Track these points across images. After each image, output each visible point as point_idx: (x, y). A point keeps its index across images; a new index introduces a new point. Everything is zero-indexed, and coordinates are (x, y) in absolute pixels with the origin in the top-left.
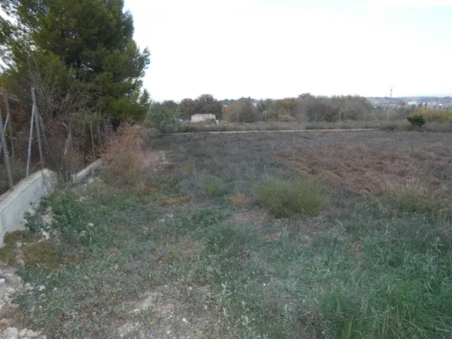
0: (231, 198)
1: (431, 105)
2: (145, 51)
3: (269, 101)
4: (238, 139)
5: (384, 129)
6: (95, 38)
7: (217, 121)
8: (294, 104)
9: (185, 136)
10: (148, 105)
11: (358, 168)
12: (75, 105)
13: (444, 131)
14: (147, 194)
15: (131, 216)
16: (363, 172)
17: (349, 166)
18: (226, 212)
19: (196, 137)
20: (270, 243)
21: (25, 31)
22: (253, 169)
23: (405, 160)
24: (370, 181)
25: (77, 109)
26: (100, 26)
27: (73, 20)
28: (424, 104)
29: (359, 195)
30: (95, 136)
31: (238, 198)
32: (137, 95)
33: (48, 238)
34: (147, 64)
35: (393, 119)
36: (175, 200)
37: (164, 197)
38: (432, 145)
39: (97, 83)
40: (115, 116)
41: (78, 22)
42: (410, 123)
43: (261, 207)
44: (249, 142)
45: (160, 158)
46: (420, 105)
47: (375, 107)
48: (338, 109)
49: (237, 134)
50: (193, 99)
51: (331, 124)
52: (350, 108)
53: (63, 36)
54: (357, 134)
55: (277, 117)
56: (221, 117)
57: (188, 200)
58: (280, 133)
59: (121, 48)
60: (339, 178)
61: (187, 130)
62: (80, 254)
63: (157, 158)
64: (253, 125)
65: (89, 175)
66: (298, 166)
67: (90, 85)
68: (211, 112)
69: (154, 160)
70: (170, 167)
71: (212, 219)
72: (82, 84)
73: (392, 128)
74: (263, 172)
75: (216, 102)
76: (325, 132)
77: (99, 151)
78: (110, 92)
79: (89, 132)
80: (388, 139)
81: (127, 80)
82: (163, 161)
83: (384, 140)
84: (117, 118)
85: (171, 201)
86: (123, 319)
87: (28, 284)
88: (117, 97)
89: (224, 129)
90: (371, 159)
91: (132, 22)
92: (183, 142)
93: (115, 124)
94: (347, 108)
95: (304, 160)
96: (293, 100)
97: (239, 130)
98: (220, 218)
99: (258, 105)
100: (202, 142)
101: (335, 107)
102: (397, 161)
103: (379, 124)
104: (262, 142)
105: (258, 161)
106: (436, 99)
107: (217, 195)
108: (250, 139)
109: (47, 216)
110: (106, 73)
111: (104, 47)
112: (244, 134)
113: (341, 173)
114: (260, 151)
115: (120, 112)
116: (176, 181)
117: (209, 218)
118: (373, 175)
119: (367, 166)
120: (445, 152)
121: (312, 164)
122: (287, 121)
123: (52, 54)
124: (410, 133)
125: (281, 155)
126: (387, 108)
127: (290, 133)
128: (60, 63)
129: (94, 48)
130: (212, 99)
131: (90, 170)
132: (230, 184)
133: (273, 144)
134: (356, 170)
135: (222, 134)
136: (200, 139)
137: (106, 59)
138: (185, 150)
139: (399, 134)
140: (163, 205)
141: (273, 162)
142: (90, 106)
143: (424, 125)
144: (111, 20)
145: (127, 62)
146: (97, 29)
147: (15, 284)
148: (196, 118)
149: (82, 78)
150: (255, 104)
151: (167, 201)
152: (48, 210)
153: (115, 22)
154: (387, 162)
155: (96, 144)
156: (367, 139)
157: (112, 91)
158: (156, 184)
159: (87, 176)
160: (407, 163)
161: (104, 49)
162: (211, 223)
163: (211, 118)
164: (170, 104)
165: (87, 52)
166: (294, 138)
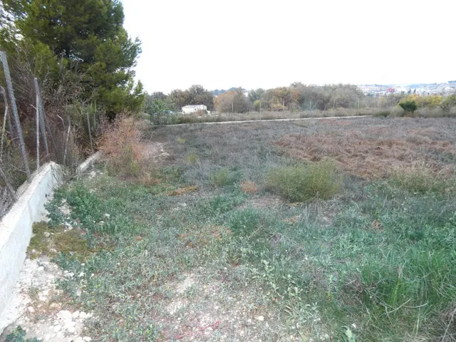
0: (241, 185)
1: (420, 91)
2: (137, 40)
3: (261, 91)
4: (235, 129)
5: (377, 115)
6: (85, 26)
7: (209, 112)
8: (286, 93)
9: (180, 127)
10: (142, 96)
11: (358, 154)
12: (67, 97)
13: (435, 116)
14: (154, 184)
15: (144, 206)
16: (364, 158)
17: (350, 152)
18: (239, 199)
19: (192, 128)
20: (292, 225)
21: (9, 19)
22: (256, 157)
23: (402, 145)
24: (372, 166)
25: (70, 101)
26: (91, 14)
27: (62, 6)
28: (413, 90)
29: (362, 179)
30: (92, 128)
31: (249, 185)
32: (131, 86)
33: (71, 228)
34: (139, 52)
35: (385, 106)
36: (183, 190)
37: (172, 187)
38: (427, 129)
39: (89, 73)
40: (109, 108)
41: (67, 9)
42: (402, 109)
43: (272, 193)
44: (246, 132)
45: (159, 150)
46: (409, 92)
47: (366, 94)
48: (330, 97)
49: (233, 124)
50: (183, 90)
51: (324, 112)
52: (341, 96)
53: (51, 24)
54: (352, 121)
55: (269, 107)
56: (212, 107)
57: (197, 190)
58: (276, 122)
59: (112, 37)
60: (341, 163)
61: (182, 121)
62: (107, 242)
63: (155, 150)
64: (246, 115)
65: (89, 168)
66: (300, 154)
67: (82, 76)
68: (201, 103)
69: (153, 151)
70: (171, 159)
71: (228, 206)
72: (75, 76)
73: (385, 115)
74: (266, 160)
75: (206, 93)
76: (320, 120)
77: (97, 143)
78: (103, 83)
79: (85, 124)
80: (383, 126)
81: (119, 70)
82: (162, 152)
83: (380, 126)
84: (112, 110)
85: (179, 190)
86: (167, 298)
87: (66, 271)
88: (110, 88)
89: (219, 120)
90: (369, 145)
91: (122, 8)
92: (179, 133)
93: (111, 116)
94: (339, 96)
95: (304, 148)
96: (285, 89)
97: (234, 120)
98: (235, 205)
99: (249, 95)
100: (199, 133)
101: (327, 95)
102: (394, 146)
103: (370, 111)
104: (259, 132)
105: (259, 150)
106: (425, 86)
107: (227, 184)
108: (246, 128)
109: (64, 207)
110: (98, 63)
111: (95, 35)
112: (239, 124)
113: (342, 159)
114: (259, 140)
115: (114, 104)
116: (181, 172)
117: (224, 205)
118: (374, 160)
119: (367, 152)
120: (439, 136)
121: (312, 152)
122: (279, 110)
123: (41, 44)
124: (403, 119)
125: (280, 143)
126: (377, 95)
127: (287, 122)
128: (50, 53)
129: (86, 37)
130: (203, 90)
131: (90, 164)
132: (236, 172)
133: (271, 133)
134: (357, 156)
135: (217, 125)
136: (196, 130)
137: (98, 48)
138: (184, 141)
139: (392, 120)
140: (173, 195)
141: (275, 150)
142: (84, 98)
143: (416, 111)
144: (101, 7)
145: (119, 52)
146: (87, 17)
147: (53, 271)
148: (188, 110)
149: (74, 68)
150: (246, 95)
151: (177, 191)
152: (63, 202)
153: (105, 9)
154: (385, 148)
155: (94, 137)
156: (362, 125)
157: (105, 82)
158: (160, 175)
159: (88, 169)
160: (404, 147)
161: (96, 37)
162: (227, 210)
163: (202, 109)
164: (159, 96)
165: (77, 41)
166: (290, 126)
